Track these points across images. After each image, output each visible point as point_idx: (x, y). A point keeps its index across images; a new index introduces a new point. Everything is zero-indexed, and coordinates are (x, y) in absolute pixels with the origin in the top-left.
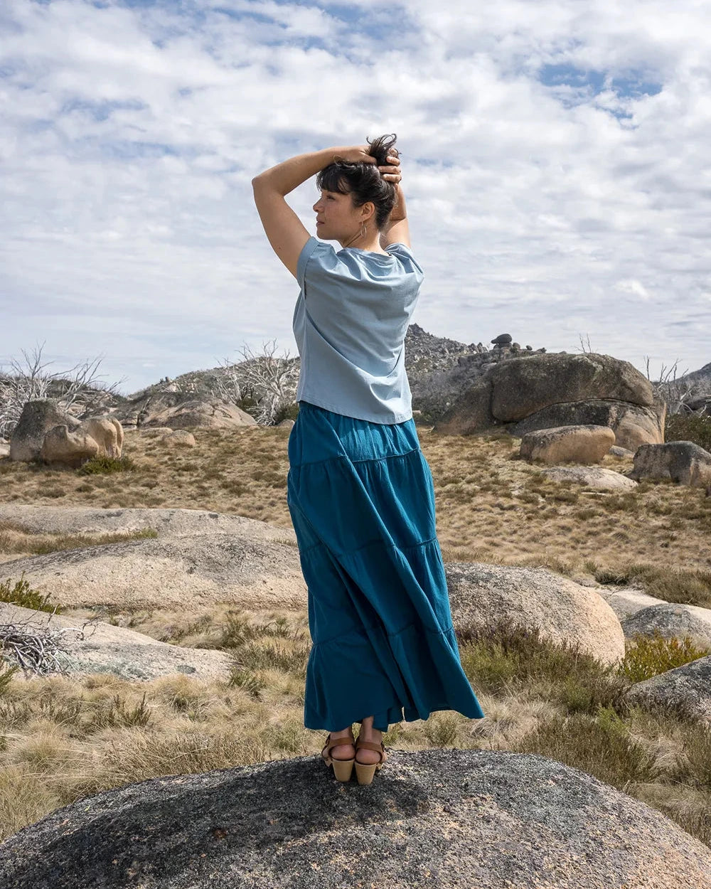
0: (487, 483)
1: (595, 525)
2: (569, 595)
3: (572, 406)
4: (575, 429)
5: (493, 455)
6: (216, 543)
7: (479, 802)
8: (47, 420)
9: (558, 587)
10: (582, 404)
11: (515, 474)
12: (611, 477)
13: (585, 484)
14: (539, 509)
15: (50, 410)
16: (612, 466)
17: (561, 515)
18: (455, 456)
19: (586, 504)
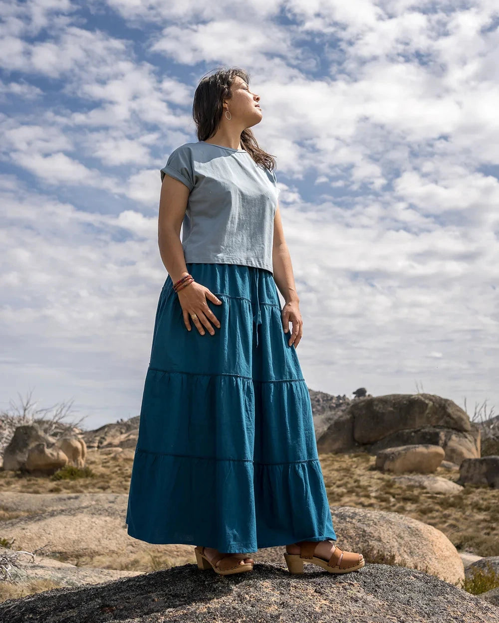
0: (352, 487)
1: (433, 518)
2: (417, 530)
3: (413, 432)
4: (415, 447)
5: (356, 467)
7: (348, 587)
8: (31, 439)
9: (409, 524)
10: (419, 430)
11: (373, 481)
12: (443, 483)
13: (424, 488)
14: (390, 506)
15: (34, 433)
16: (444, 475)
17: (407, 511)
18: (328, 468)
19: (426, 502)
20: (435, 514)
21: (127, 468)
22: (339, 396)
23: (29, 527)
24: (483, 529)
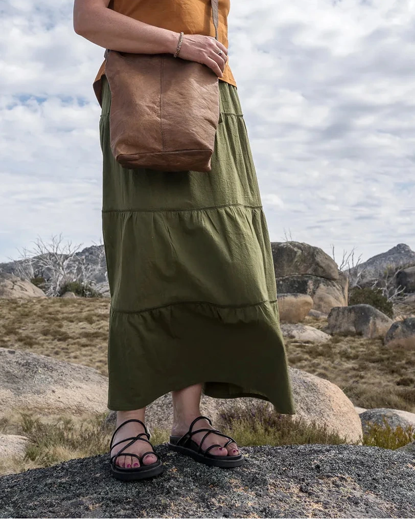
3: (281, 280)
4: (284, 296)
6: (14, 360)
7: (339, 482)
10: (287, 279)
12: (312, 333)
13: (293, 337)
16: (312, 324)
19: (295, 351)
20: (305, 363)
24: (351, 377)
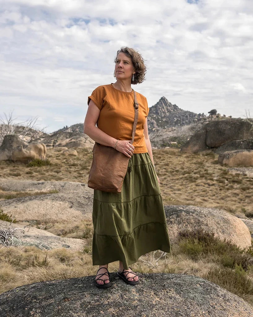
0: (203, 174)
1: (249, 193)
2: (228, 220)
3: (241, 141)
4: (242, 151)
5: (206, 162)
6: (82, 196)
7: (169, 291)
8: (14, 143)
9: (224, 216)
10: (246, 140)
11: (215, 170)
13: (246, 175)
14: (225, 185)
15: (15, 139)
17: (235, 188)
18: (189, 162)
19: (246, 184)
21: (71, 160)
22: (200, 114)
23: (19, 206)
